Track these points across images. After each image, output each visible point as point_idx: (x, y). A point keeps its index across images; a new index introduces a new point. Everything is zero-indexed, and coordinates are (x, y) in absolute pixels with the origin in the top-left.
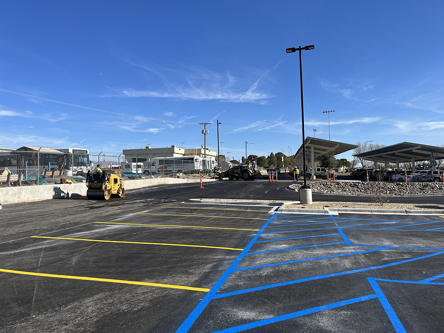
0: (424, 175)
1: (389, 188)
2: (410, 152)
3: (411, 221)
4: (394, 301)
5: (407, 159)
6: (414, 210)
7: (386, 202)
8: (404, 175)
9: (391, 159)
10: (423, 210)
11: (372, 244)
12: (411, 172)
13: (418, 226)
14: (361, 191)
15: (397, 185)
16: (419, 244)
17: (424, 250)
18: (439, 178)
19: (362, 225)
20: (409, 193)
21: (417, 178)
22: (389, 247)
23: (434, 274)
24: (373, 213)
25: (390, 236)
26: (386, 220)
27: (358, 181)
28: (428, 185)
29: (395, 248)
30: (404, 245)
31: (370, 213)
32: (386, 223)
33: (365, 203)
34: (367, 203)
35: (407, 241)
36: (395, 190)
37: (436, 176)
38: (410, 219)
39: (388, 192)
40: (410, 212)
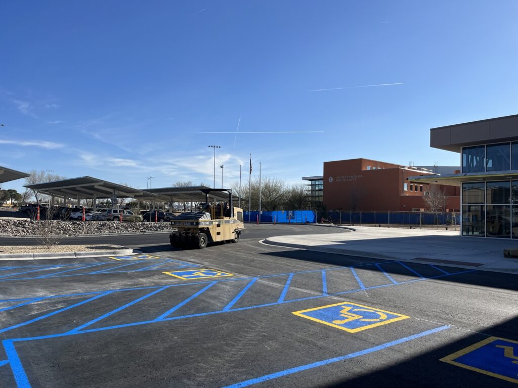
0: (104, 213)
1: (63, 227)
2: (92, 188)
3: (77, 264)
4: (30, 362)
5: (88, 196)
6: (84, 252)
7: (55, 244)
8: (82, 212)
9: (71, 194)
10: (94, 251)
11: (22, 296)
12: (92, 210)
13: (83, 269)
14: (27, 231)
15: (73, 224)
16: (79, 289)
17: (82, 296)
18: (118, 217)
19: (16, 274)
20: (85, 233)
21: (97, 217)
22: (43, 298)
23: (85, 321)
24: (36, 258)
25: (47, 284)
26: (50, 265)
27: (25, 219)
28: (105, 224)
29: (50, 299)
30: (61, 293)
31: (32, 259)
32: (47, 269)
33: (28, 247)
34: (31, 247)
35: (66, 288)
36: (70, 230)
37: (116, 214)
38: (77, 263)
39: (62, 232)
40: (79, 254)
